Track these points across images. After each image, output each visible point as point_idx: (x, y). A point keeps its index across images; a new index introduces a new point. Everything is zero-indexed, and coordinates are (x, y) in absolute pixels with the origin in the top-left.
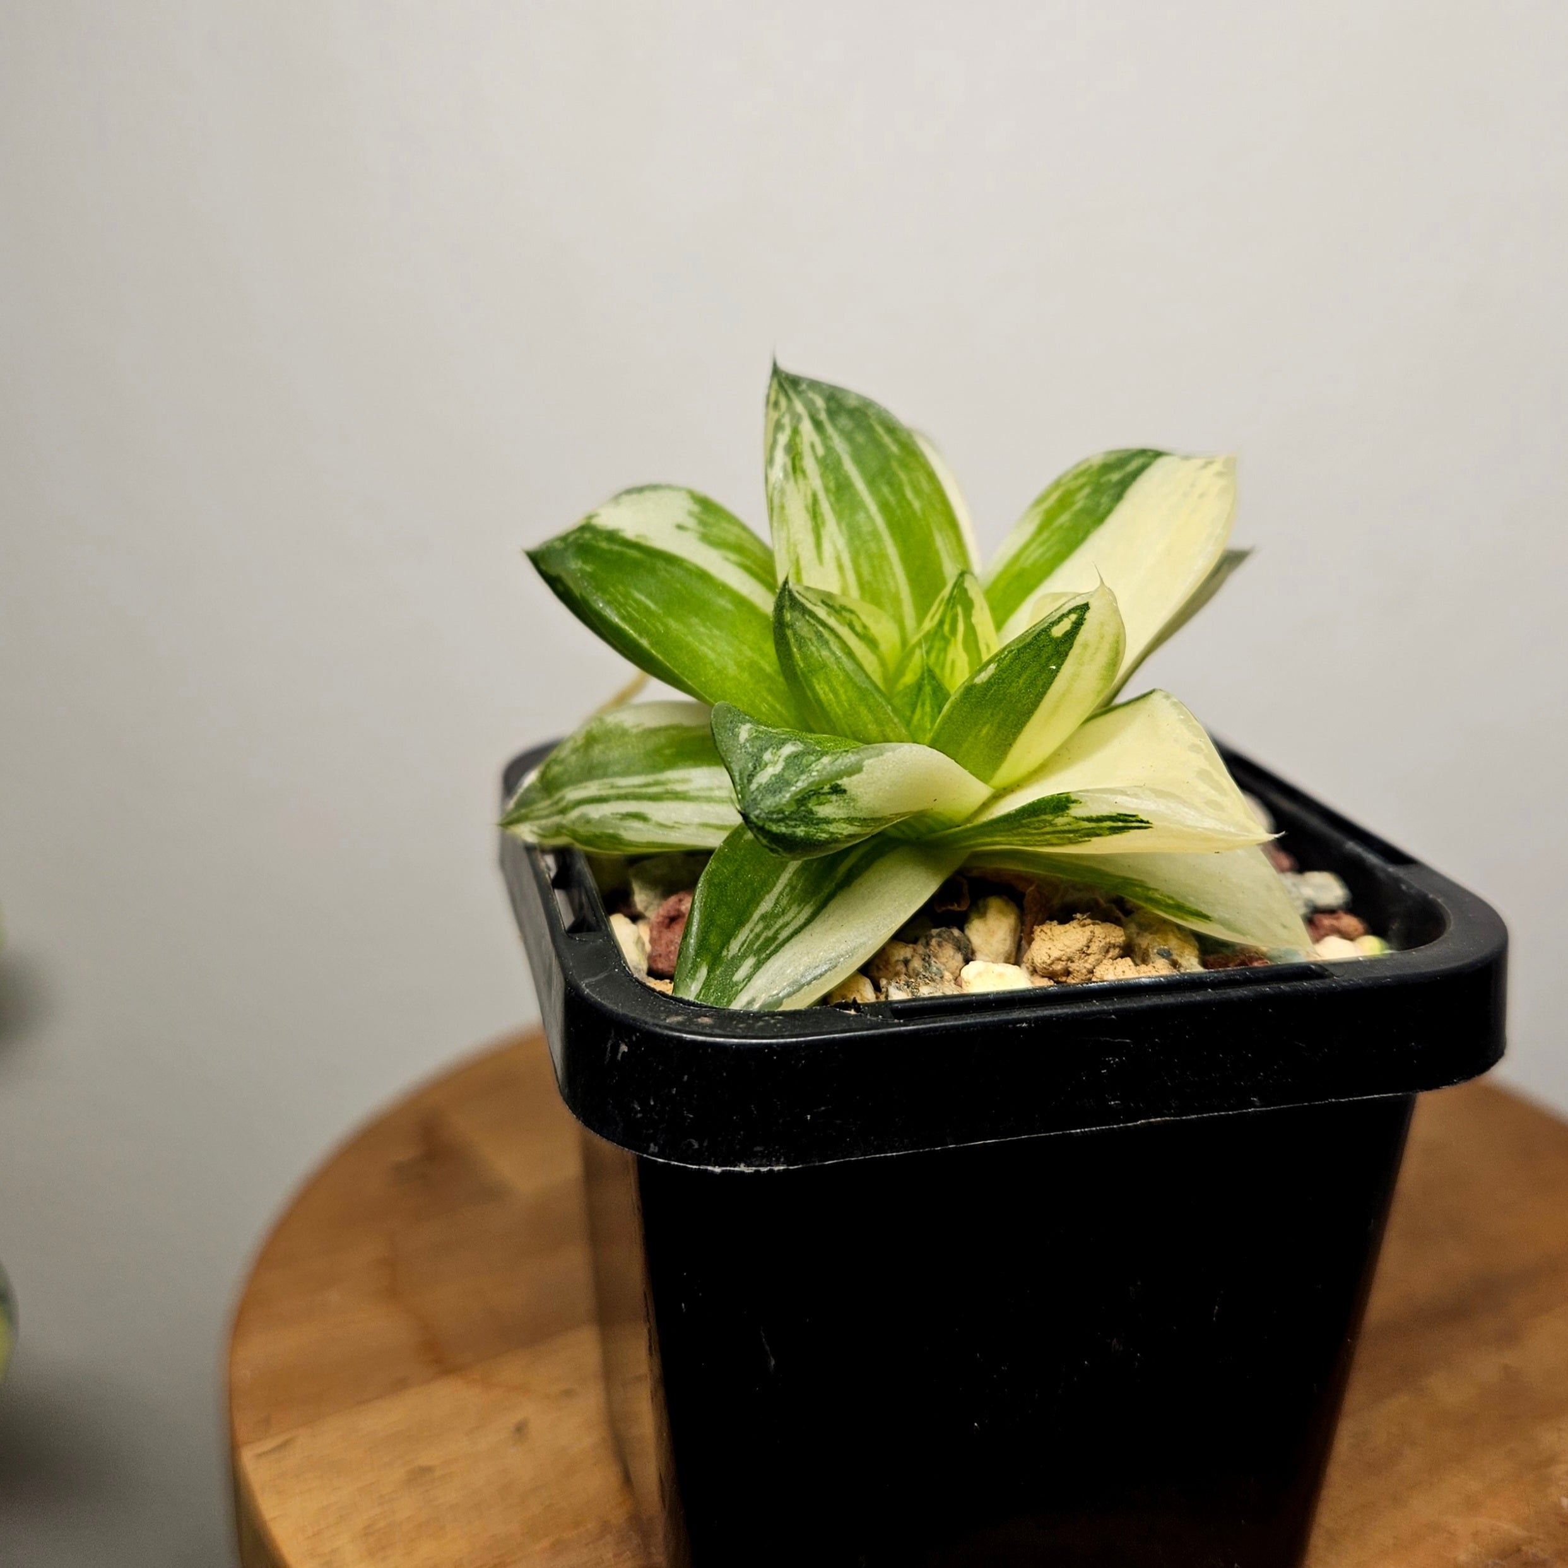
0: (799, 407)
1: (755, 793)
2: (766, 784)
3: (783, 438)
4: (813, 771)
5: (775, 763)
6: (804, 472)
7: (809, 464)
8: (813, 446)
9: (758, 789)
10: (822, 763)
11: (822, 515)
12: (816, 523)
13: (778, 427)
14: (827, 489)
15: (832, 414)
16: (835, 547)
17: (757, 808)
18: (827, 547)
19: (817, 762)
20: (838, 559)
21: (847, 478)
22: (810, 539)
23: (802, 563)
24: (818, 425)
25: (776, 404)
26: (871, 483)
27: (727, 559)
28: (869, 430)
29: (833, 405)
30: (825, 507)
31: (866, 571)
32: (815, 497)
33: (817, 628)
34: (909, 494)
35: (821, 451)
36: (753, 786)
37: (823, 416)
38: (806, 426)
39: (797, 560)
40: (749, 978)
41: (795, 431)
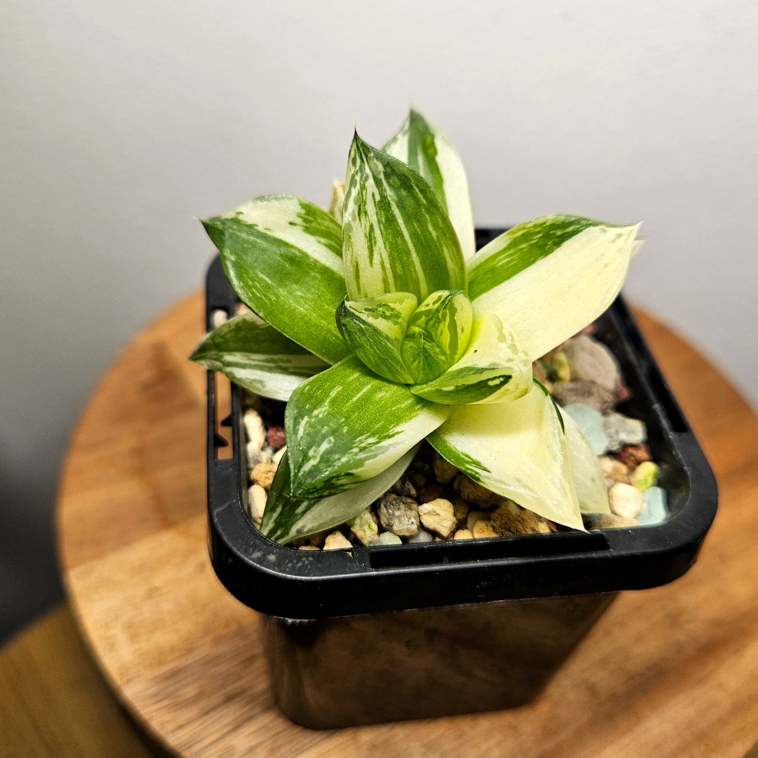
0: (367, 170)
1: (301, 479)
2: (308, 471)
3: (355, 192)
4: (335, 466)
5: (314, 457)
6: (366, 213)
7: (371, 208)
8: (373, 195)
9: (303, 475)
10: (341, 462)
11: (375, 238)
12: (371, 243)
13: (353, 183)
14: (379, 222)
15: (387, 176)
16: (381, 257)
17: (301, 489)
18: (376, 257)
19: (338, 461)
20: (382, 263)
21: (393, 216)
22: (366, 253)
23: (361, 266)
24: (378, 182)
25: (354, 162)
26: (408, 220)
27: (319, 242)
28: (409, 189)
29: (389, 170)
30: (377, 232)
31: (399, 270)
32: (372, 227)
33: (360, 326)
34: (430, 228)
35: (378, 198)
36: (300, 474)
37: (382, 176)
38: (371, 182)
39: (357, 265)
40: (304, 512)
41: (363, 187)
